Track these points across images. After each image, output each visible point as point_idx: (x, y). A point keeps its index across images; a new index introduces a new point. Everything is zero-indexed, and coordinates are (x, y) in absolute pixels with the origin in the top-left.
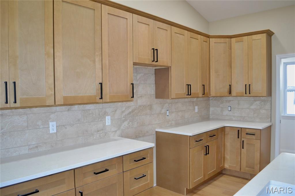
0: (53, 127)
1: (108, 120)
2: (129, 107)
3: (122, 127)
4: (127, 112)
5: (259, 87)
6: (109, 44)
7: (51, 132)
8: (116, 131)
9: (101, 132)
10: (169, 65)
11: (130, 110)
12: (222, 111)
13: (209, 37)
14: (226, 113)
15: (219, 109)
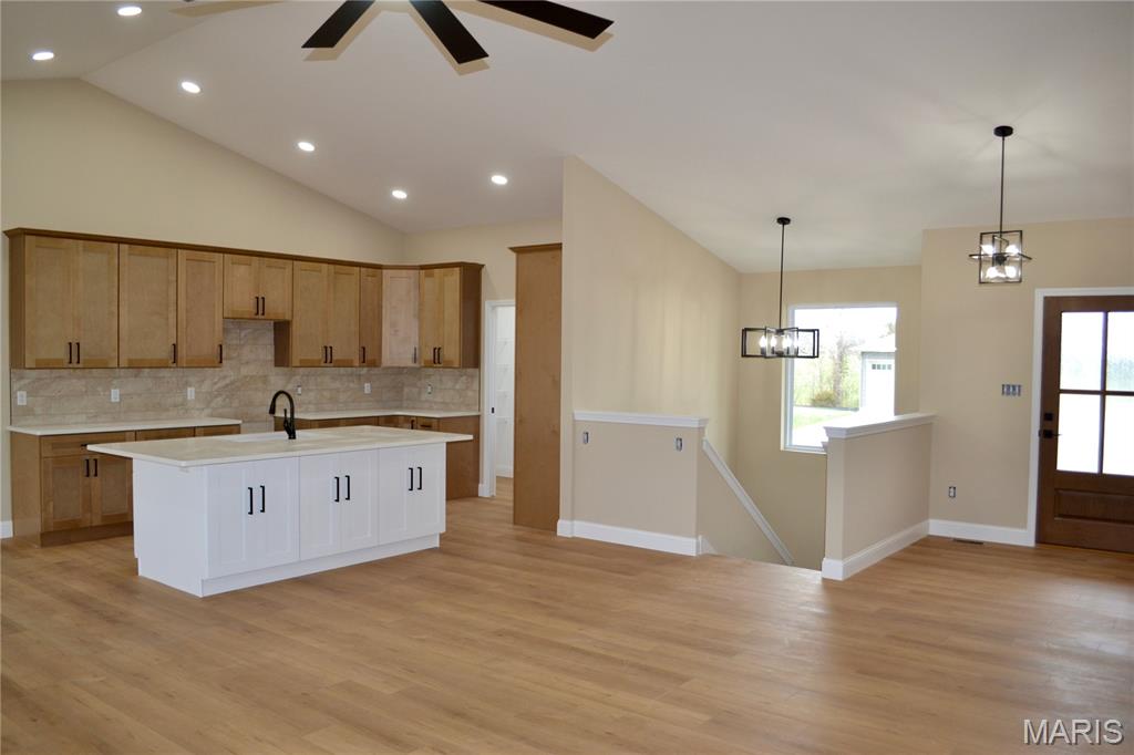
0: (115, 395)
1: (191, 392)
2: (225, 377)
3: (213, 405)
4: (222, 384)
5: (452, 352)
6: (187, 297)
7: (113, 400)
8: (204, 408)
9: (180, 408)
10: (288, 318)
11: (227, 381)
12: (420, 393)
13: (379, 267)
14: (425, 396)
15: (415, 390)
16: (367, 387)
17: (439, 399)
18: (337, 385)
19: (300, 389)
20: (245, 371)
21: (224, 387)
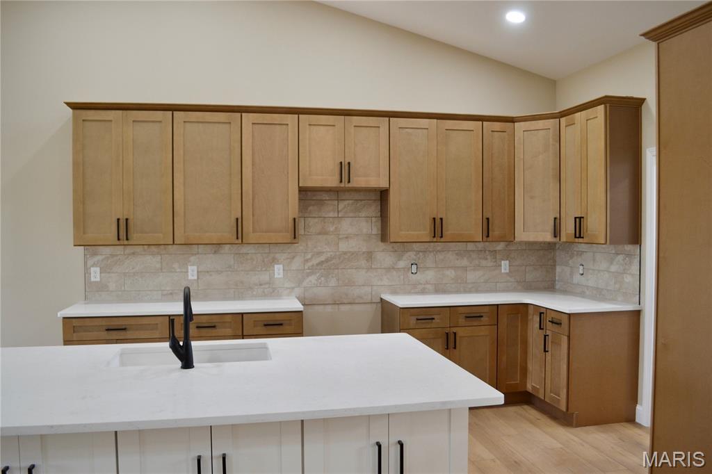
0: (192, 272)
1: (278, 270)
2: (319, 253)
3: (305, 284)
4: (315, 261)
5: (598, 223)
8: (293, 288)
9: (267, 286)
10: (384, 186)
11: (322, 258)
12: (572, 274)
13: (512, 120)
14: (577, 278)
15: (567, 270)
16: (505, 265)
17: (591, 283)
18: (465, 262)
19: (414, 267)
20: (344, 246)
21: (317, 265)
